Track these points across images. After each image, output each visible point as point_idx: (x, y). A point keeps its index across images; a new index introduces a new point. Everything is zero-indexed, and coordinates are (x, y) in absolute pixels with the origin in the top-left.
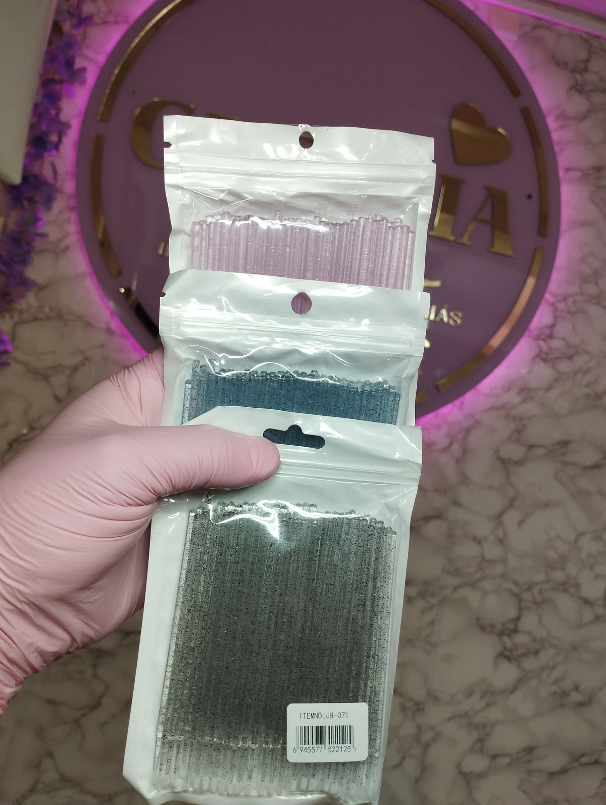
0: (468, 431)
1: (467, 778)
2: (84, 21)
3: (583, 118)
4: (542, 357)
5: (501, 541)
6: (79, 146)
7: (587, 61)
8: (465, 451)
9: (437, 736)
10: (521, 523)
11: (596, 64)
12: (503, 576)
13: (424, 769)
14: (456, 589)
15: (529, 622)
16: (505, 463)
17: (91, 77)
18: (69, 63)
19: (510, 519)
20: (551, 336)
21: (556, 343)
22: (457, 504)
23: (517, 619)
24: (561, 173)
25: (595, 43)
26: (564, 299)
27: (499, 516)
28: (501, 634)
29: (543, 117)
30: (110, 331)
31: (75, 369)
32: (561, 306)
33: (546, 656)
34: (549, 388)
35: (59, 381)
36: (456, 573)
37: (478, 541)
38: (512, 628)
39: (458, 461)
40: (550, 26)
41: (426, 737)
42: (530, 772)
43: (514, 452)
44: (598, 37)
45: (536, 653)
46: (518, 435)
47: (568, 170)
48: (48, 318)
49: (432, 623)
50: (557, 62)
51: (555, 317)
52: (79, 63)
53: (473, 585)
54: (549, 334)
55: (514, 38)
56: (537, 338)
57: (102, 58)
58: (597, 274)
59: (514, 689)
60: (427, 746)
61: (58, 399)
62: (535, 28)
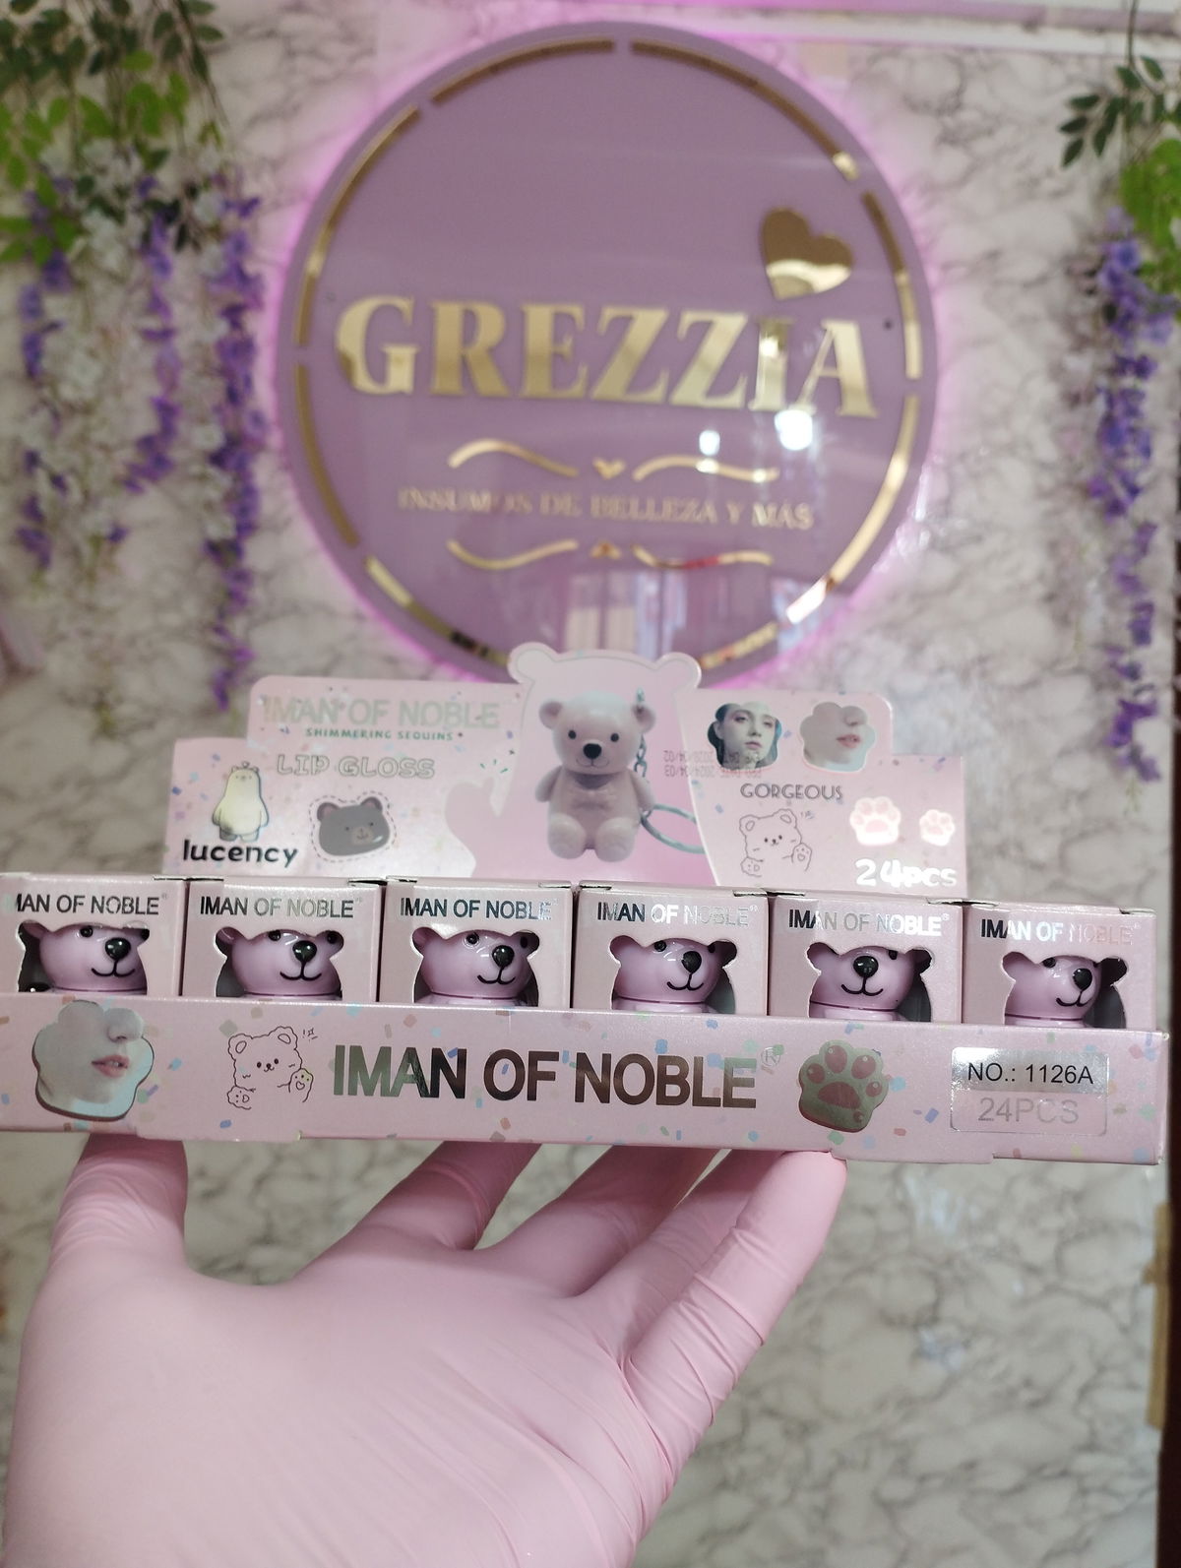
2: (249, 207)
3: (964, 179)
6: (277, 383)
7: (959, 92)
11: (976, 94)
16: (901, 699)
20: (948, 514)
25: (969, 60)
26: (962, 457)
30: (359, 617)
32: (959, 470)
34: (952, 588)
40: (894, 50)
43: (912, 683)
44: (971, 50)
47: (946, 267)
48: (283, 614)
50: (914, 105)
51: (953, 485)
52: (251, 268)
54: (946, 509)
55: (842, 83)
56: (928, 524)
62: (874, 59)
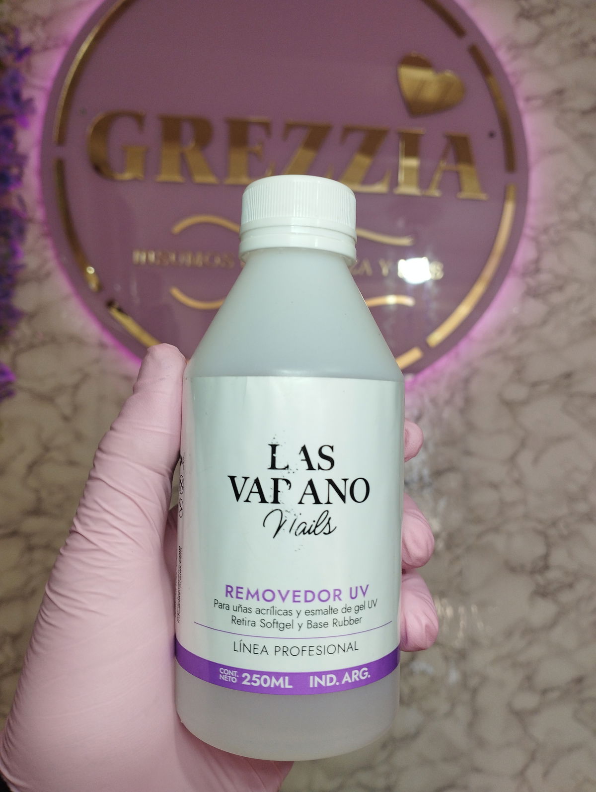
0: (467, 381)
1: (521, 716)
2: (23, 53)
4: (533, 293)
5: (518, 483)
6: (42, 172)
8: (468, 401)
9: (484, 679)
10: (536, 461)
12: (526, 516)
13: (476, 714)
14: (480, 536)
15: (559, 557)
16: (510, 406)
17: (40, 104)
18: (17, 96)
19: (525, 459)
20: (537, 271)
21: (544, 277)
22: (468, 453)
23: (546, 557)
24: (521, 104)
27: (512, 459)
28: (533, 572)
29: (491, 51)
30: (102, 346)
31: (76, 387)
32: (544, 238)
33: (582, 588)
34: (544, 322)
35: (63, 401)
36: (478, 520)
37: (494, 486)
38: (543, 566)
39: (463, 411)
41: (474, 682)
42: (583, 702)
43: (517, 392)
45: (571, 586)
46: (519, 374)
47: (528, 99)
48: (43, 343)
49: (460, 573)
51: (541, 252)
52: (26, 94)
53: (496, 530)
54: (535, 268)
56: (524, 275)
57: (48, 84)
58: (575, 200)
59: (553, 624)
60: (475, 692)
61: (66, 419)
